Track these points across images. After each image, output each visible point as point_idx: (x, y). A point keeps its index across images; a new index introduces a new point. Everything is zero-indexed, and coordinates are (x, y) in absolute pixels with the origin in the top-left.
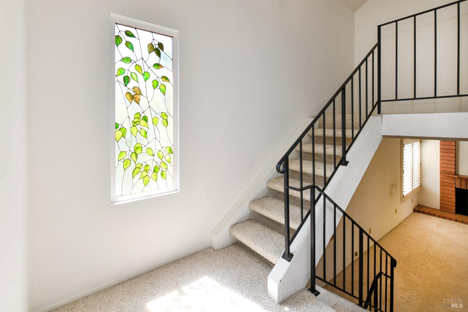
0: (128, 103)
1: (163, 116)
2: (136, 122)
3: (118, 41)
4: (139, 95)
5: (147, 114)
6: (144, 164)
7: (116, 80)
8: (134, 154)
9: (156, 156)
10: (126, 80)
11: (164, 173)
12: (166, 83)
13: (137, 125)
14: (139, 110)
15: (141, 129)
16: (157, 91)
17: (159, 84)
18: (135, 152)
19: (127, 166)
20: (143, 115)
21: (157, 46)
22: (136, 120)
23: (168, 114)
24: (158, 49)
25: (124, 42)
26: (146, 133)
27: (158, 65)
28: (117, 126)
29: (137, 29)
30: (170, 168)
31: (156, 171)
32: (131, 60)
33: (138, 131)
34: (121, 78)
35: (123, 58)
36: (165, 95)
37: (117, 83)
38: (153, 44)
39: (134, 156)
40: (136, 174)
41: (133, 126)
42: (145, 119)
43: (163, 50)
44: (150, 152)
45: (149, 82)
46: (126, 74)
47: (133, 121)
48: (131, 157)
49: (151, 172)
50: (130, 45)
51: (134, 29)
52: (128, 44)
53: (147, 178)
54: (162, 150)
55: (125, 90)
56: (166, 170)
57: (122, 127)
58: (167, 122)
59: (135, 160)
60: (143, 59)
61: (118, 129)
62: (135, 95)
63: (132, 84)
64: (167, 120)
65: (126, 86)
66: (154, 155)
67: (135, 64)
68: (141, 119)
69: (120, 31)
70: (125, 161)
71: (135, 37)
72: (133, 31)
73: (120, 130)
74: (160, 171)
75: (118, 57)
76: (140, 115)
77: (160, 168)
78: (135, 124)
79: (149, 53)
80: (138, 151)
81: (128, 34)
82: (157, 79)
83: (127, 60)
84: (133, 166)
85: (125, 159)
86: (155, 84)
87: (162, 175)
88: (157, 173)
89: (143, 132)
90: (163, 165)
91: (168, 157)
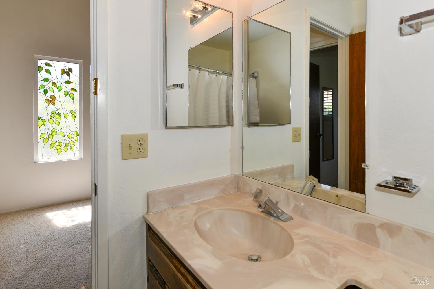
0: (47, 105)
1: (72, 112)
2: (52, 116)
3: (40, 69)
4: (54, 100)
5: (61, 111)
6: (58, 142)
7: (39, 92)
8: (51, 135)
9: (66, 136)
10: (46, 92)
11: (73, 147)
12: (74, 93)
13: (53, 118)
14: (55, 109)
15: (56, 120)
16: (68, 97)
17: (69, 93)
18: (51, 134)
19: (46, 142)
20: (57, 112)
21: (68, 70)
22: (52, 115)
23: (75, 111)
24: (68, 72)
25: (44, 69)
26: (59, 123)
27: (68, 82)
28: (39, 118)
29: (53, 62)
30: (78, 145)
31: (67, 146)
32: (49, 80)
33: (54, 121)
34: (42, 91)
35: (43, 79)
36: (73, 100)
37: (39, 94)
38: (65, 69)
39: (51, 136)
40: (52, 147)
41: (50, 118)
42: (59, 114)
43: (72, 72)
44: (62, 134)
45: (62, 92)
46: (45, 88)
47: (50, 116)
48: (49, 137)
49: (63, 146)
50: (49, 71)
51: (51, 61)
52: (47, 71)
53: (60, 150)
54: (71, 133)
55: (45, 97)
56: (74, 146)
57: (42, 119)
58: (75, 117)
59: (52, 139)
60: (57, 79)
61: (40, 120)
62: (51, 100)
63: (49, 94)
64: (75, 115)
65: (45, 95)
66: (65, 136)
67: (52, 82)
68: (56, 114)
69: (41, 64)
70: (45, 139)
71: (51, 66)
72: (50, 62)
73: (41, 121)
74: (70, 146)
75: (40, 79)
76: (55, 112)
77: (70, 144)
78: (51, 117)
79: (62, 75)
80: (54, 134)
81: (47, 64)
82: (68, 90)
83: (46, 80)
84: (50, 142)
85: (44, 138)
86: (66, 93)
87: (71, 148)
88: (67, 147)
89: (57, 122)
90: (71, 143)
91: (75, 138)
